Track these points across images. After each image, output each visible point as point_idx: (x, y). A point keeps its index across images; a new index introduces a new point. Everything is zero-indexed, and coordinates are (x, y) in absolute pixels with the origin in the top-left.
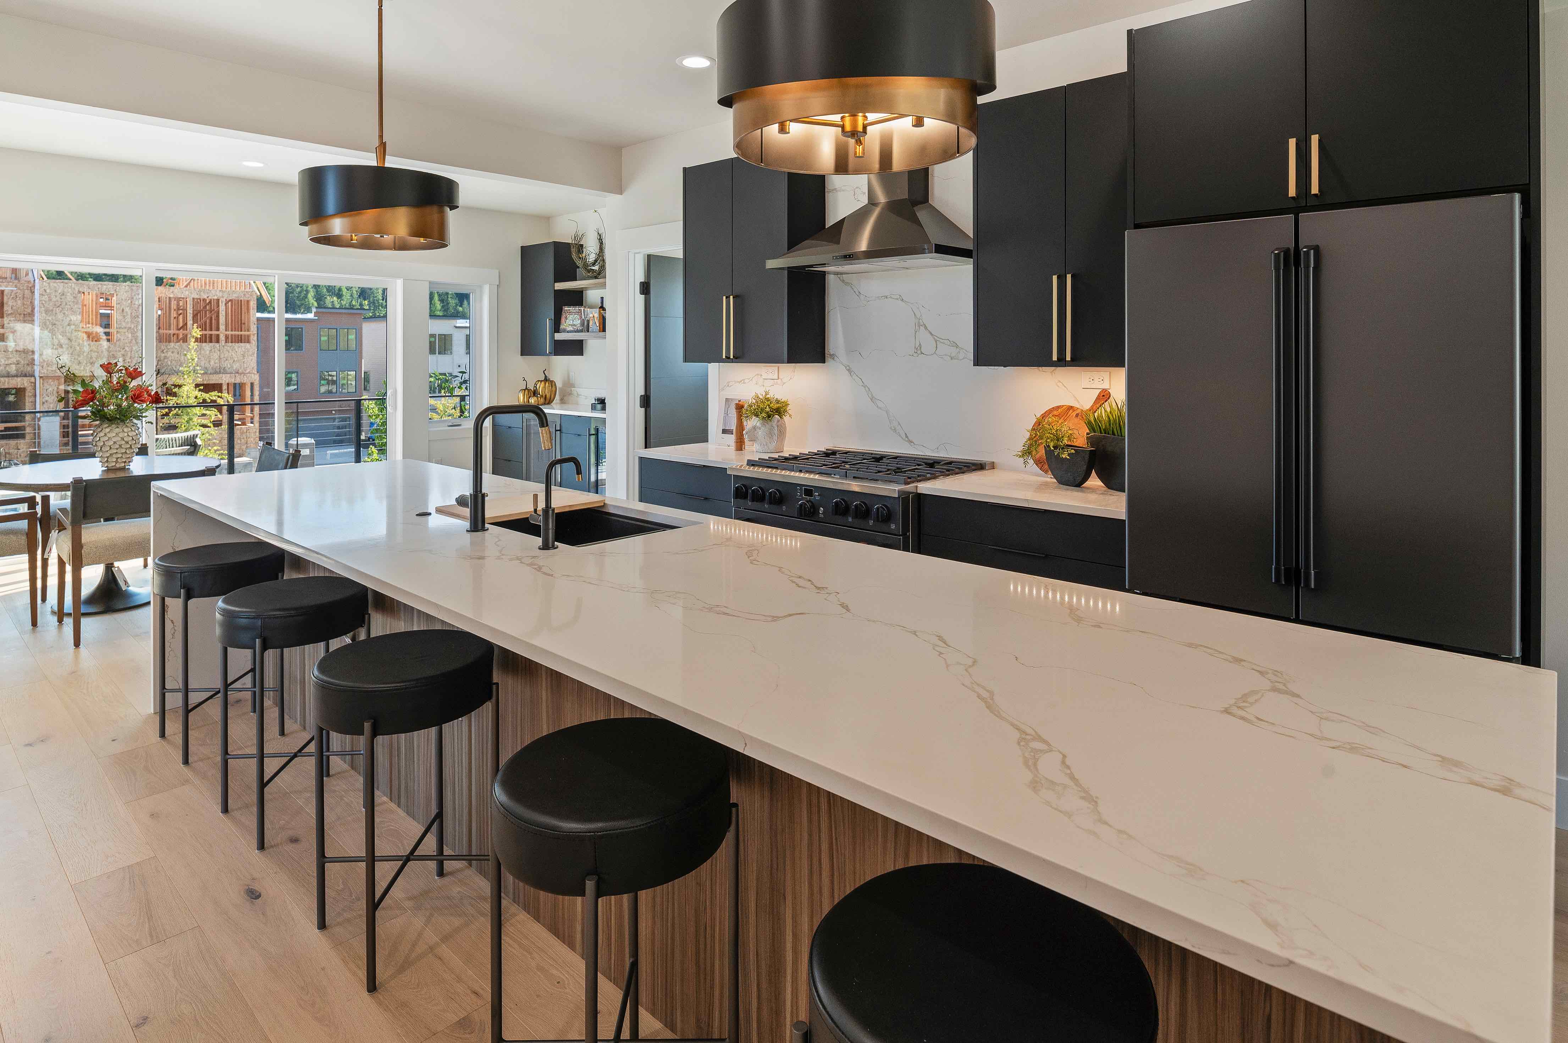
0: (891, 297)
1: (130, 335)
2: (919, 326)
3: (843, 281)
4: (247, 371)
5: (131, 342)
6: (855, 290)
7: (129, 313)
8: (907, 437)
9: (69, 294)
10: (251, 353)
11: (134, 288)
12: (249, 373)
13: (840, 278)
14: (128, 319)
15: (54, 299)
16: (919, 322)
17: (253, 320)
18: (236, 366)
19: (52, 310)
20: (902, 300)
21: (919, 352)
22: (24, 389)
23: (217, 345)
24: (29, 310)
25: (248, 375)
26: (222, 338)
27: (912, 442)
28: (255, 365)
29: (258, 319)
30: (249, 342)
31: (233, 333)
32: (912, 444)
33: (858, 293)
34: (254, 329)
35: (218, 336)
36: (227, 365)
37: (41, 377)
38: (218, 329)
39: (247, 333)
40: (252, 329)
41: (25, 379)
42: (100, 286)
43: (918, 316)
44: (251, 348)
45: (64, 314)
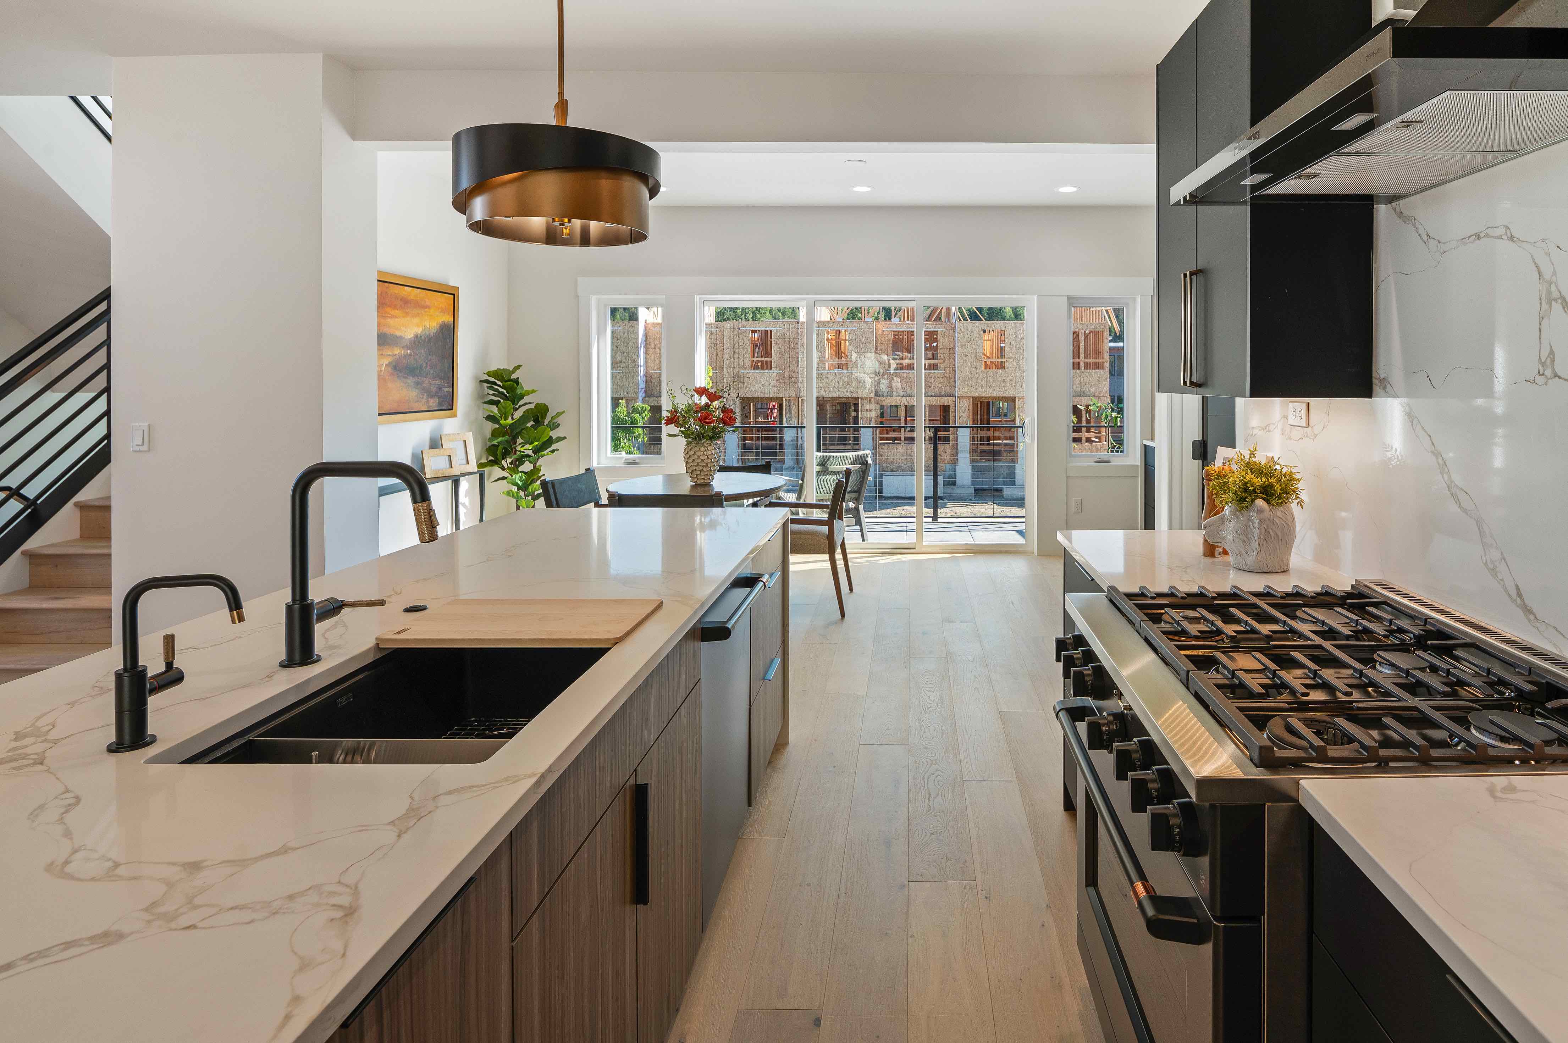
0: (1487, 236)
1: (1015, 364)
2: (1550, 301)
3: (1400, 215)
4: (1102, 395)
5: (1015, 370)
6: (1421, 231)
7: (1014, 345)
8: (1519, 595)
9: (975, 332)
10: (1104, 378)
11: (1018, 325)
12: (1103, 396)
13: (1395, 210)
14: (1014, 351)
15: (966, 336)
16: (1549, 293)
17: (1106, 349)
18: (1093, 390)
19: (965, 345)
20: (1511, 238)
21: (1548, 373)
22: (948, 406)
23: (1078, 371)
24: (952, 346)
25: (1102, 398)
26: (1082, 365)
27: (1530, 612)
28: (1108, 389)
29: (1111, 349)
30: (1103, 369)
31: (1094, 360)
32: (1532, 617)
33: (1425, 237)
34: (1107, 356)
35: (1079, 363)
36: (1085, 388)
37: (958, 397)
38: (1079, 358)
39: (1102, 360)
40: (1105, 357)
41: (950, 398)
42: (995, 324)
43: (1547, 276)
44: (1104, 374)
45: (972, 347)
